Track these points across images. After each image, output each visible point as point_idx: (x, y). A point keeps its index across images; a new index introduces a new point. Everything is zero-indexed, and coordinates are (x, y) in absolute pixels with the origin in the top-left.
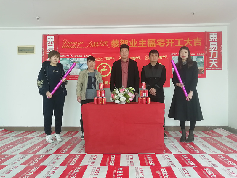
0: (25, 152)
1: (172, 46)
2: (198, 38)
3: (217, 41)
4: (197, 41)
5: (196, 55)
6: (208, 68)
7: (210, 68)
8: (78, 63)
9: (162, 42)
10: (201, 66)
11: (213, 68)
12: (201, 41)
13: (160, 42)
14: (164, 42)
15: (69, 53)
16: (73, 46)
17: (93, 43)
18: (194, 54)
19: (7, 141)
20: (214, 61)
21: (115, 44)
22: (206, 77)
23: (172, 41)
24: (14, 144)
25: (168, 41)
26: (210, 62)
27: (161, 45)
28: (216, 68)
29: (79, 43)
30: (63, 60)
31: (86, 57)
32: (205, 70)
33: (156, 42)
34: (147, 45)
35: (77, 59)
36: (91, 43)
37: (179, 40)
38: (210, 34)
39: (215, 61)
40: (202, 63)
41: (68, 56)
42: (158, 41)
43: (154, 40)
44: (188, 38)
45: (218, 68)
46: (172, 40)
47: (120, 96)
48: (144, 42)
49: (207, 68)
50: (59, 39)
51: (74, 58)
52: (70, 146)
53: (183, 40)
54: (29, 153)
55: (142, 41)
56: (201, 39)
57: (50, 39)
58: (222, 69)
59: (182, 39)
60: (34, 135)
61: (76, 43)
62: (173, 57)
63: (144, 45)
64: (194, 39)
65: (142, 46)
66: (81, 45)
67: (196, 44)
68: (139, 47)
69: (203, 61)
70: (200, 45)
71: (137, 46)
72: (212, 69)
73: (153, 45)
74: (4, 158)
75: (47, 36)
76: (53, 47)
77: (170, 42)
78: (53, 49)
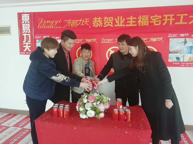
1: (171, 24)
9: (158, 19)
13: (156, 20)
14: (160, 19)
15: (46, 34)
16: (50, 26)
17: (72, 22)
21: (97, 23)
23: (171, 17)
25: (166, 18)
27: (156, 23)
29: (56, 22)
33: (150, 20)
34: (137, 23)
36: (69, 22)
37: (182, 16)
42: (153, 18)
43: (147, 17)
48: (133, 20)
50: (34, 17)
53: (188, 16)
55: (131, 18)
57: (26, 18)
61: (53, 22)
62: (170, 39)
63: (133, 23)
65: (131, 25)
66: (58, 25)
68: (127, 25)
73: (145, 23)
75: (22, 15)
76: (29, 27)
77: (169, 19)
78: (29, 30)
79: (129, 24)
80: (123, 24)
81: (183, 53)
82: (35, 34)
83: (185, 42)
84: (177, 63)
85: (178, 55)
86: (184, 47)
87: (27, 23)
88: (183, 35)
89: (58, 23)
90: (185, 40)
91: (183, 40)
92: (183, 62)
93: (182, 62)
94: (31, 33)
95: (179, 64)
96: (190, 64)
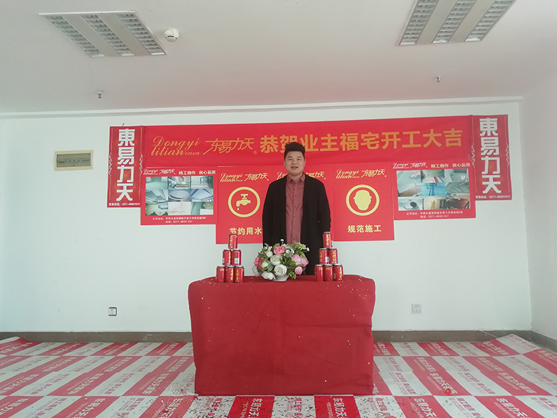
0: (62, 392)
1: (395, 147)
2: (453, 129)
3: (497, 134)
4: (453, 135)
5: (450, 167)
6: (480, 197)
7: (485, 197)
8: (187, 188)
9: (374, 139)
10: (463, 192)
11: (490, 197)
12: (460, 135)
13: (370, 140)
14: (377, 140)
15: (167, 166)
16: (176, 151)
17: (221, 143)
18: (447, 165)
19: (24, 366)
20: (491, 180)
21: (268, 146)
22: (475, 217)
23: (395, 137)
24: (39, 372)
25: (387, 137)
26: (484, 183)
27: (372, 145)
28: (498, 197)
29: (190, 144)
30: (152, 181)
31: (203, 175)
32: (473, 199)
33: (360, 140)
34: (338, 146)
35: (185, 180)
36: (215, 143)
37: (411, 134)
38: (481, 120)
39: (495, 180)
40: (466, 184)
41: (165, 172)
42: (365, 138)
43: (355, 136)
44: (432, 130)
45: (503, 197)
46: (395, 134)
47: (274, 263)
48: (332, 141)
49: (477, 197)
50: (145, 135)
51: (177, 177)
52: (163, 377)
53: (421, 135)
54: (72, 392)
55: (329, 137)
56: (461, 131)
57: (127, 137)
58: (510, 199)
59: (418, 132)
60: (84, 352)
61: (183, 145)
62: (398, 172)
63: (332, 146)
64: (445, 132)
65: (330, 149)
66: (193, 149)
67: (450, 142)
68: (321, 150)
69: (466, 181)
70: (459, 144)
71: (317, 150)
72: (488, 199)
73: (353, 146)
74: (15, 405)
75: (120, 130)
76: (133, 154)
77: (392, 139)
78: (133, 158)
79: (326, 147)
80: (314, 147)
81: (421, 195)
82: (144, 167)
83: (423, 177)
84: (413, 214)
85: (414, 199)
86: (420, 184)
87: (129, 145)
88: (417, 165)
89: (193, 146)
90: (422, 172)
91: (419, 173)
92: (423, 211)
93: (421, 211)
94: (136, 166)
95: (416, 214)
96: (435, 213)
